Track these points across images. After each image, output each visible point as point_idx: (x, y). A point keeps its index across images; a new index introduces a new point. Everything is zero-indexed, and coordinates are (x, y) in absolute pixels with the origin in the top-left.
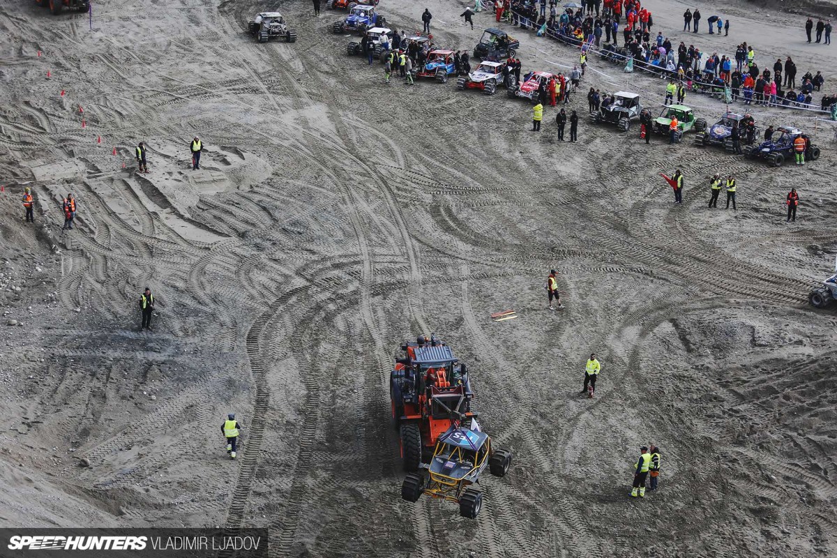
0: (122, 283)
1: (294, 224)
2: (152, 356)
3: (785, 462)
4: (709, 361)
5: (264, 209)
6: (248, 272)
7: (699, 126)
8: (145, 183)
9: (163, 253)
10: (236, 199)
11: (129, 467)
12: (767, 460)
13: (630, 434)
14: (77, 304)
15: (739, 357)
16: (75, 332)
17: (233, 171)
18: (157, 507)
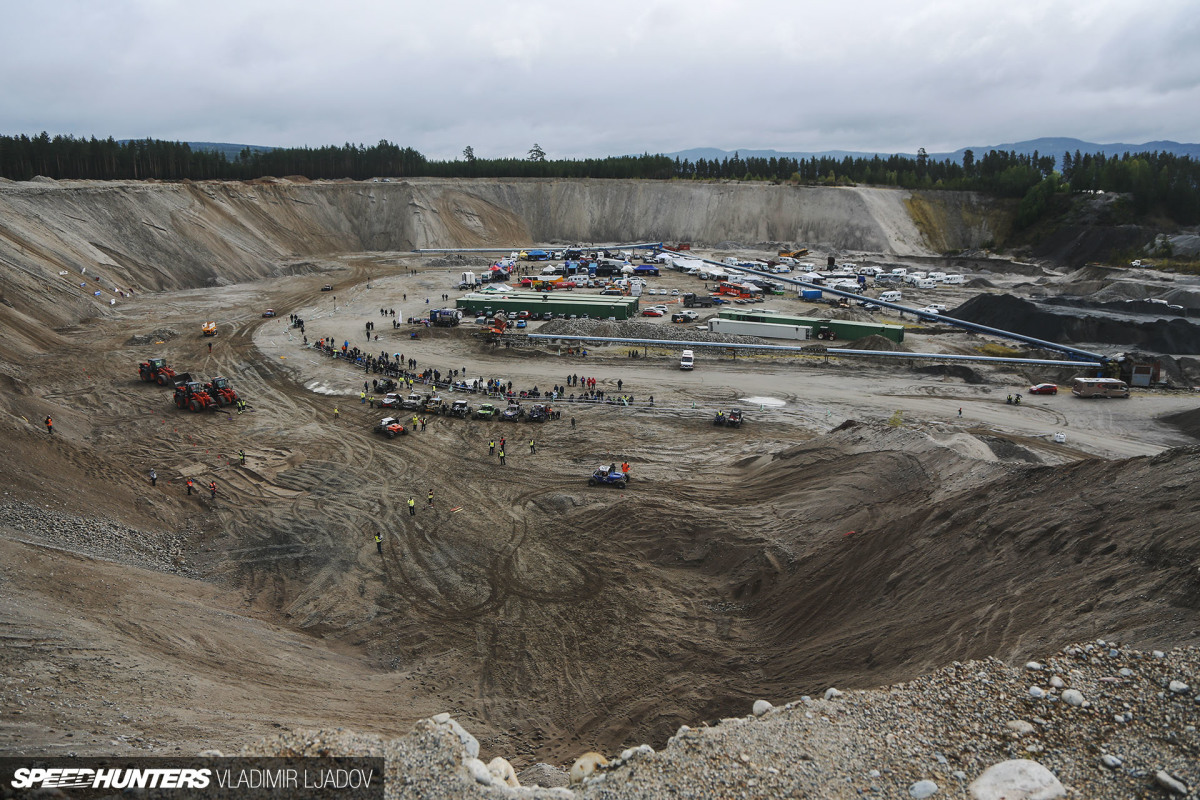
0: (258, 522)
1: (332, 480)
2: (296, 555)
3: (617, 555)
4: (558, 516)
5: (313, 475)
6: (322, 507)
7: (497, 412)
8: (247, 471)
9: (272, 504)
10: (295, 472)
11: (313, 613)
12: (609, 556)
13: (543, 554)
14: (239, 535)
15: (571, 512)
16: (246, 550)
17: (289, 460)
18: (339, 630)
